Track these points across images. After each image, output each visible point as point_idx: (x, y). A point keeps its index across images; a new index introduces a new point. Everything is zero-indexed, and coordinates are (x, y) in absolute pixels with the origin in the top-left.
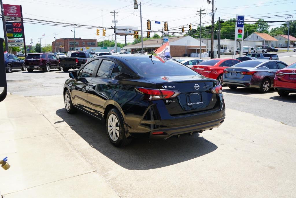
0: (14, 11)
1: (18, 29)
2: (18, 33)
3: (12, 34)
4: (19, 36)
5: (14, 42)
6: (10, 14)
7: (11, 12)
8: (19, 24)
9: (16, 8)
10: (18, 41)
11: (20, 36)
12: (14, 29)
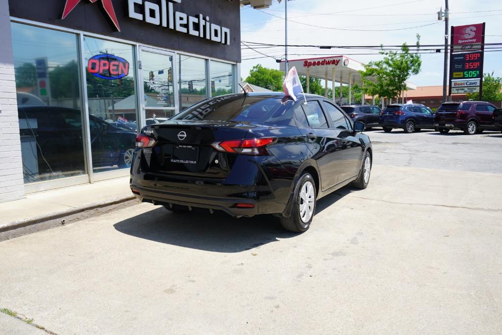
0: (470, 35)
1: (472, 64)
2: (473, 70)
3: (462, 73)
4: (473, 75)
5: (463, 86)
6: (463, 41)
7: (466, 36)
8: (475, 56)
9: (474, 29)
10: (471, 84)
11: (475, 75)
12: (467, 65)
